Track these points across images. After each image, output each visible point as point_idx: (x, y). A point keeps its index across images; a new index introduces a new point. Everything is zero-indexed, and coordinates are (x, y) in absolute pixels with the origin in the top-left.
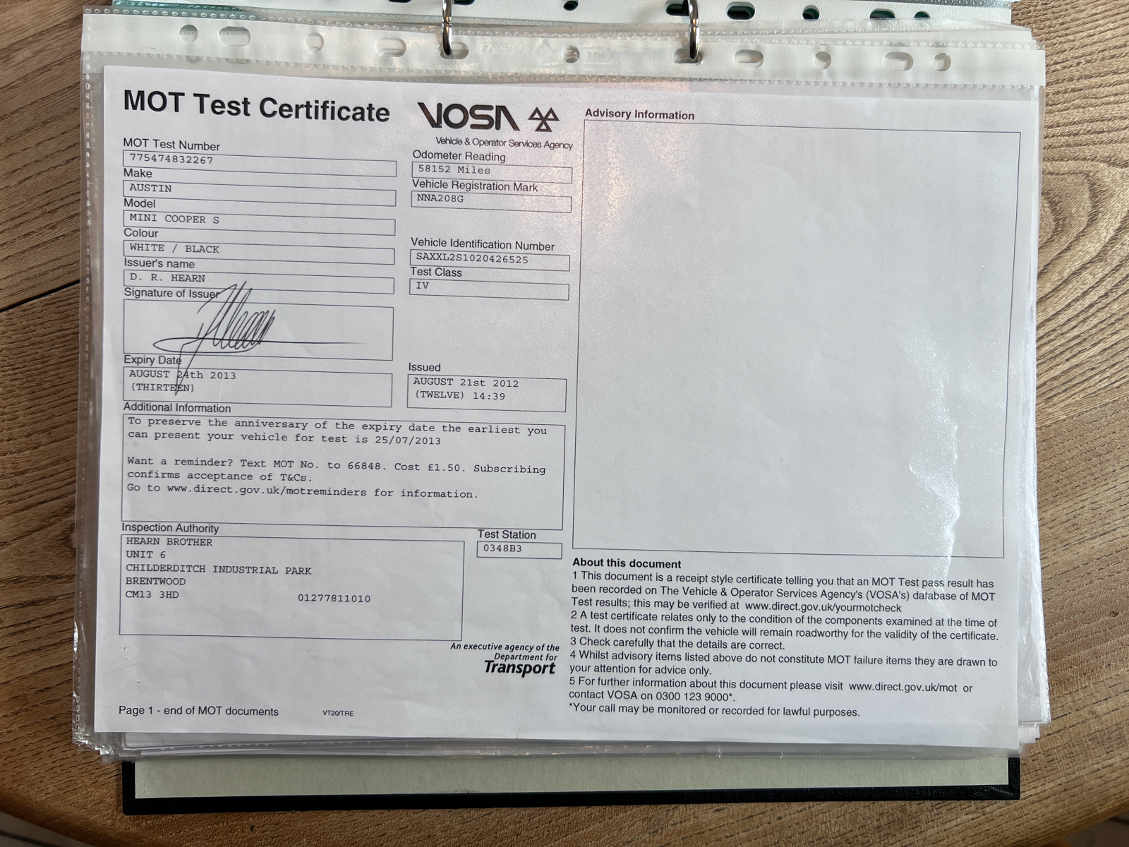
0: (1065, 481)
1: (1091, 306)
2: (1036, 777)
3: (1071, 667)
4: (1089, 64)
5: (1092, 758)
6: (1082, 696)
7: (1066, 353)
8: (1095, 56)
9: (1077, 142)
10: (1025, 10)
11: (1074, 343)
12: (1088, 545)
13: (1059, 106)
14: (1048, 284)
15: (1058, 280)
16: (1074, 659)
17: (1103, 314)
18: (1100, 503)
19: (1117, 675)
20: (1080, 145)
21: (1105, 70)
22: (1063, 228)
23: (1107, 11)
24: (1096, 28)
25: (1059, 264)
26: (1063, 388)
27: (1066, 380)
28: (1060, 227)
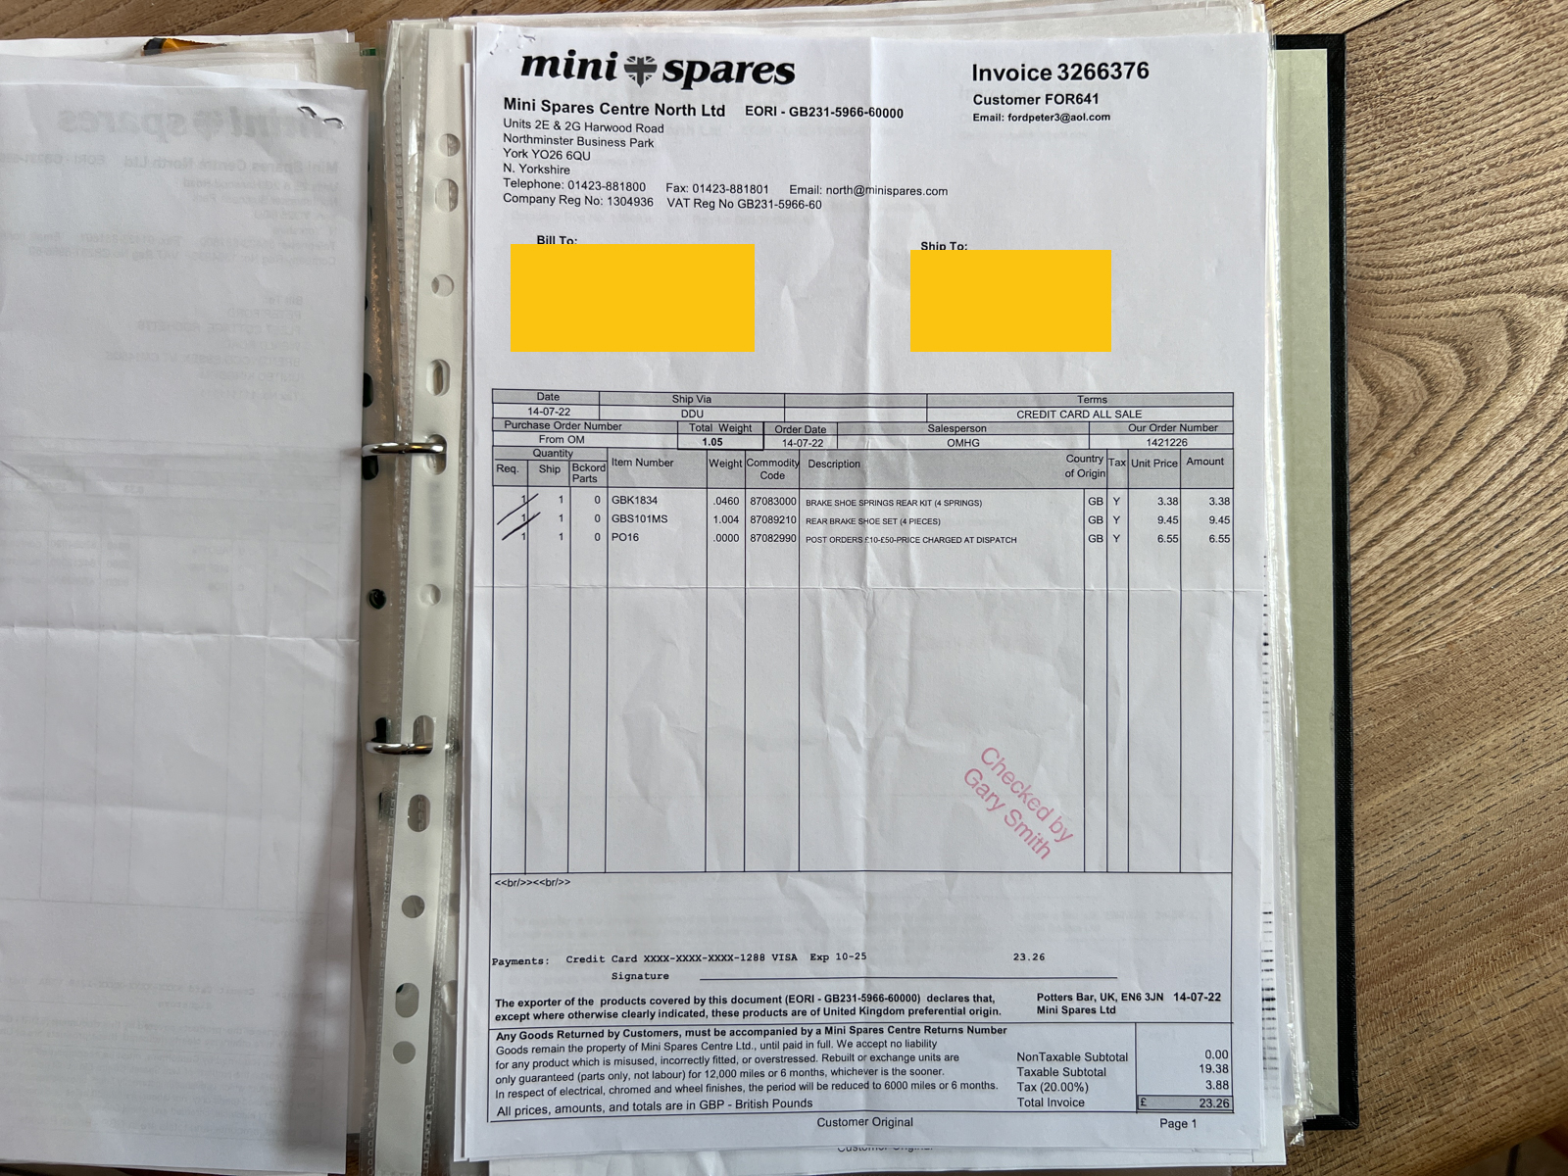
0: (1508, 697)
1: (1521, 476)
2: (1501, 1064)
3: (1534, 926)
4: (1493, 170)
6: (1551, 959)
7: (1494, 538)
8: (1501, 158)
9: (1486, 271)
10: (1405, 110)
11: (1503, 524)
12: (1543, 773)
13: (1459, 228)
14: (1465, 455)
15: (1477, 448)
16: (1538, 915)
17: (1538, 484)
18: (1553, 720)
20: (1490, 275)
21: (1515, 174)
22: (1477, 381)
23: (1512, 97)
24: (1499, 121)
25: (1477, 428)
26: (1495, 582)
27: (1498, 572)
28: (1473, 381)
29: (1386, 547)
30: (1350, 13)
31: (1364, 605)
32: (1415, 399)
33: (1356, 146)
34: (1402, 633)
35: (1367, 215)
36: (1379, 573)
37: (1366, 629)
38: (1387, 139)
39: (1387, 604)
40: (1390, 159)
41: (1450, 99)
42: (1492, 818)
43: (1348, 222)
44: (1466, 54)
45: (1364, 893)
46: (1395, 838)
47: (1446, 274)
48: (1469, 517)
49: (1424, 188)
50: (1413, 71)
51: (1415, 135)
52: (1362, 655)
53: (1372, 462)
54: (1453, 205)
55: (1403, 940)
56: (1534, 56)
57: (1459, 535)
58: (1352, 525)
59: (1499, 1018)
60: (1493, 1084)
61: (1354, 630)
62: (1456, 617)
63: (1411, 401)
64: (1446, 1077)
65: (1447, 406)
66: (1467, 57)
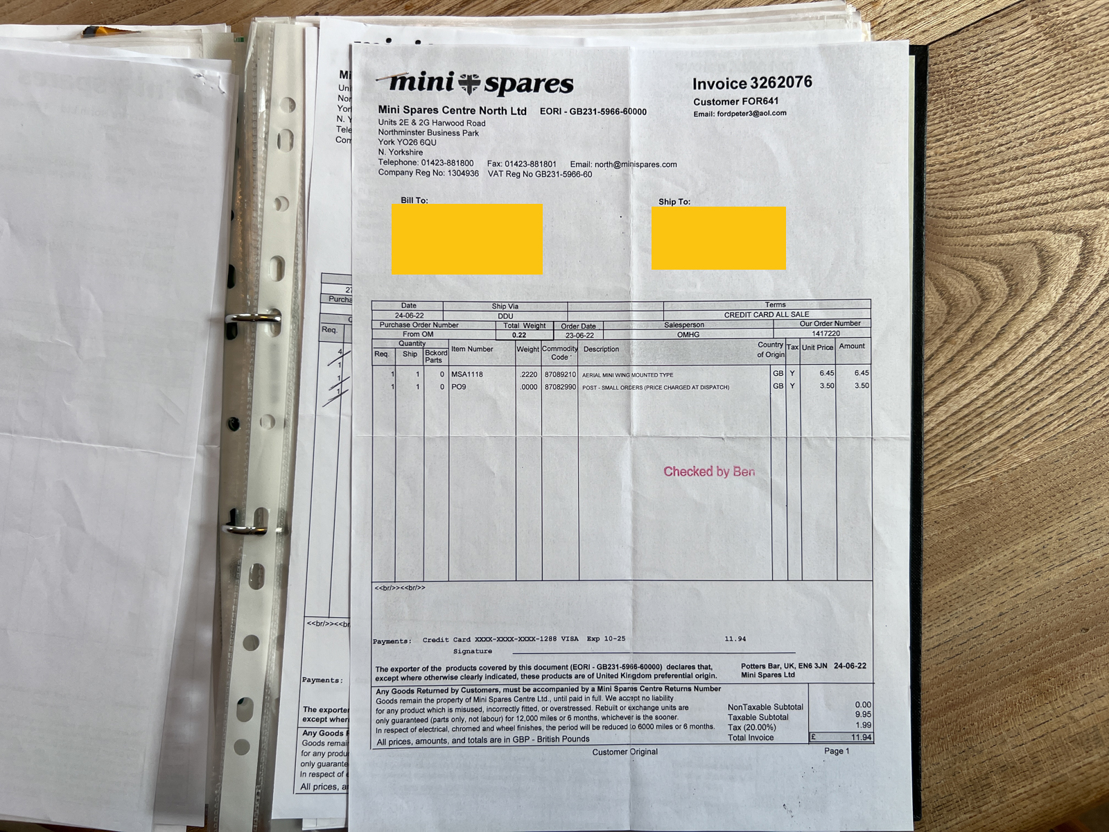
0: (1033, 516)
1: (1046, 359)
2: (1024, 778)
3: (1049, 680)
4: (1031, 143)
5: (1074, 758)
6: (1061, 704)
7: (1026, 403)
8: (1036, 135)
9: (1024, 214)
10: (970, 100)
11: (1032, 393)
12: (1057, 571)
13: (1006, 184)
14: (1006, 344)
15: (1015, 339)
16: (1052, 672)
17: (1057, 366)
18: (1065, 533)
19: (1091, 684)
20: (1027, 217)
21: (1046, 147)
22: (1016, 292)
23: (1046, 92)
24: (1036, 109)
25: (1015, 325)
26: (1026, 434)
27: (1028, 427)
28: (1013, 292)
29: (950, 408)
30: (931, 30)
31: (933, 448)
32: (972, 303)
33: (934, 124)
34: (959, 469)
35: (941, 173)
36: (944, 426)
37: (934, 465)
38: (956, 120)
39: (949, 447)
40: (958, 134)
41: (1001, 93)
42: (1020, 601)
43: (927, 177)
44: (1014, 61)
45: (929, 652)
46: (951, 614)
47: (996, 216)
48: (1009, 388)
49: (982, 155)
50: (976, 73)
51: (976, 118)
52: (931, 484)
53: (940, 347)
54: (1002, 167)
55: (955, 687)
56: (1062, 64)
57: (1001, 401)
58: (926, 391)
59: (1023, 744)
60: (1018, 792)
61: (925, 466)
62: (998, 458)
63: (969, 304)
64: (984, 786)
65: (994, 309)
66: (1014, 64)
